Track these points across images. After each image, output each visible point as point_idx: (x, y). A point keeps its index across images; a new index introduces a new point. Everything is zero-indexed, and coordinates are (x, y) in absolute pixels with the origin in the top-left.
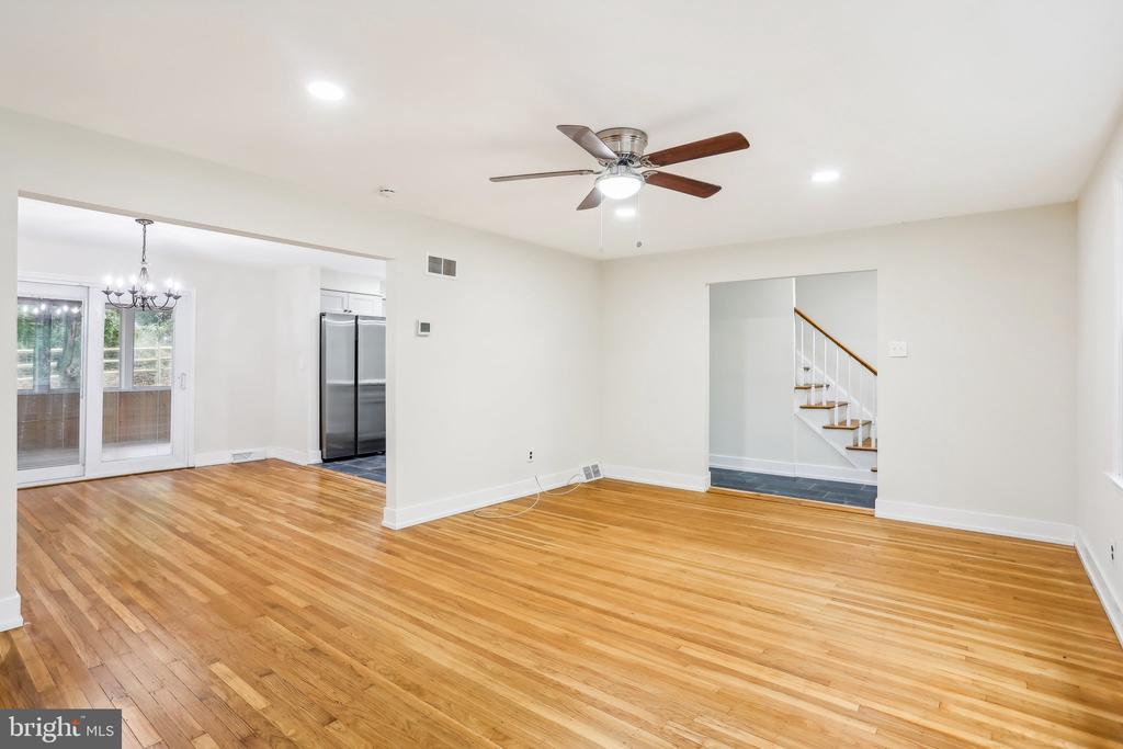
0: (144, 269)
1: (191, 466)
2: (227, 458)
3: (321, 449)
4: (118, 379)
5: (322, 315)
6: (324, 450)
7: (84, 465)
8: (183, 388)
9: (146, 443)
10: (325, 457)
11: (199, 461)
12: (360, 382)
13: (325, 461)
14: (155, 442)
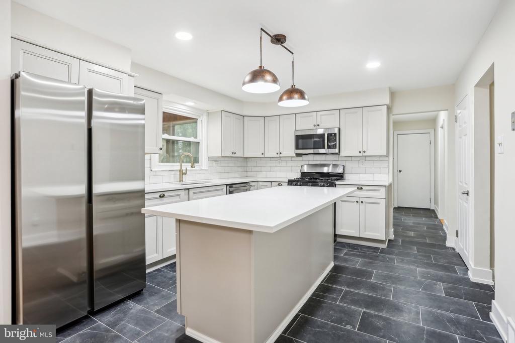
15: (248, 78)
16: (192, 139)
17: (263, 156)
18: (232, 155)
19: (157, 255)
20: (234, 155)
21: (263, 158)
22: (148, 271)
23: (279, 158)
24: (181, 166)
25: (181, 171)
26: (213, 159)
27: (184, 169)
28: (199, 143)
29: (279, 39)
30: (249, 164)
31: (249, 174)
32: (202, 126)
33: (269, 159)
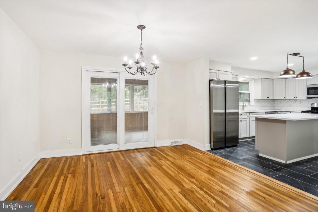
0: (141, 53)
1: (156, 146)
2: (169, 144)
3: (210, 143)
4: (129, 107)
5: (210, 81)
6: (212, 144)
7: (119, 144)
8: (152, 114)
9: (138, 131)
10: (212, 148)
11: (159, 145)
12: (228, 111)
13: (212, 149)
14: (143, 131)
15: (282, 73)
16: (247, 92)
17: (285, 99)
18: (267, 98)
19: (246, 135)
20: (268, 99)
21: (285, 100)
22: (239, 141)
23: (296, 100)
24: (243, 104)
25: (243, 106)
26: (257, 101)
27: (244, 105)
28: (250, 93)
29: (296, 54)
30: (276, 103)
31: (275, 108)
32: (251, 86)
33: (289, 100)
